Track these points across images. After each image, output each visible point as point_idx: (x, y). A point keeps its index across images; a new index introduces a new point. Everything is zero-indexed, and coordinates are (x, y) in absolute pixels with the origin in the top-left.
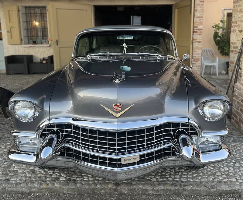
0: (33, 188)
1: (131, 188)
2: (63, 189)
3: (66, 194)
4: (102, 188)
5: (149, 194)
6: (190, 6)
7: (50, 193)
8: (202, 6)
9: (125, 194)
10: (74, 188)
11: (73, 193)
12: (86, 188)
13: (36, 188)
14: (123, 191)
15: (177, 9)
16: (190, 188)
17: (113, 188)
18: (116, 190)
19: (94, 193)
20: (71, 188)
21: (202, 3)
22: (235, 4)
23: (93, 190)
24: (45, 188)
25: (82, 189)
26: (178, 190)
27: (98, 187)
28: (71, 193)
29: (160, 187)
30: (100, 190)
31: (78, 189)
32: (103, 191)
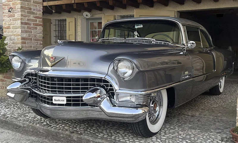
2: (40, 128)
4: (62, 133)
14: (74, 138)
17: (69, 134)
18: (70, 136)
23: (56, 133)
24: (31, 126)
29: (98, 140)
31: (48, 130)
32: (62, 135)
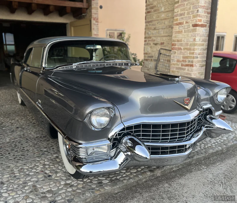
0: (88, 198)
1: (163, 170)
2: (114, 189)
3: (117, 193)
4: (144, 178)
5: (174, 171)
6: (90, 25)
7: (103, 198)
8: (97, 25)
9: (159, 177)
10: (123, 186)
11: (122, 190)
12: (132, 182)
13: (91, 198)
14: (159, 175)
15: (74, 27)
16: (195, 158)
17: (151, 174)
18: (153, 176)
19: (138, 184)
20: (121, 186)
21: (97, 23)
22: (147, 24)
23: (137, 182)
24: (99, 194)
25: (129, 184)
26: (189, 161)
27: (141, 178)
28: (121, 191)
30: (143, 179)
32: (144, 180)
